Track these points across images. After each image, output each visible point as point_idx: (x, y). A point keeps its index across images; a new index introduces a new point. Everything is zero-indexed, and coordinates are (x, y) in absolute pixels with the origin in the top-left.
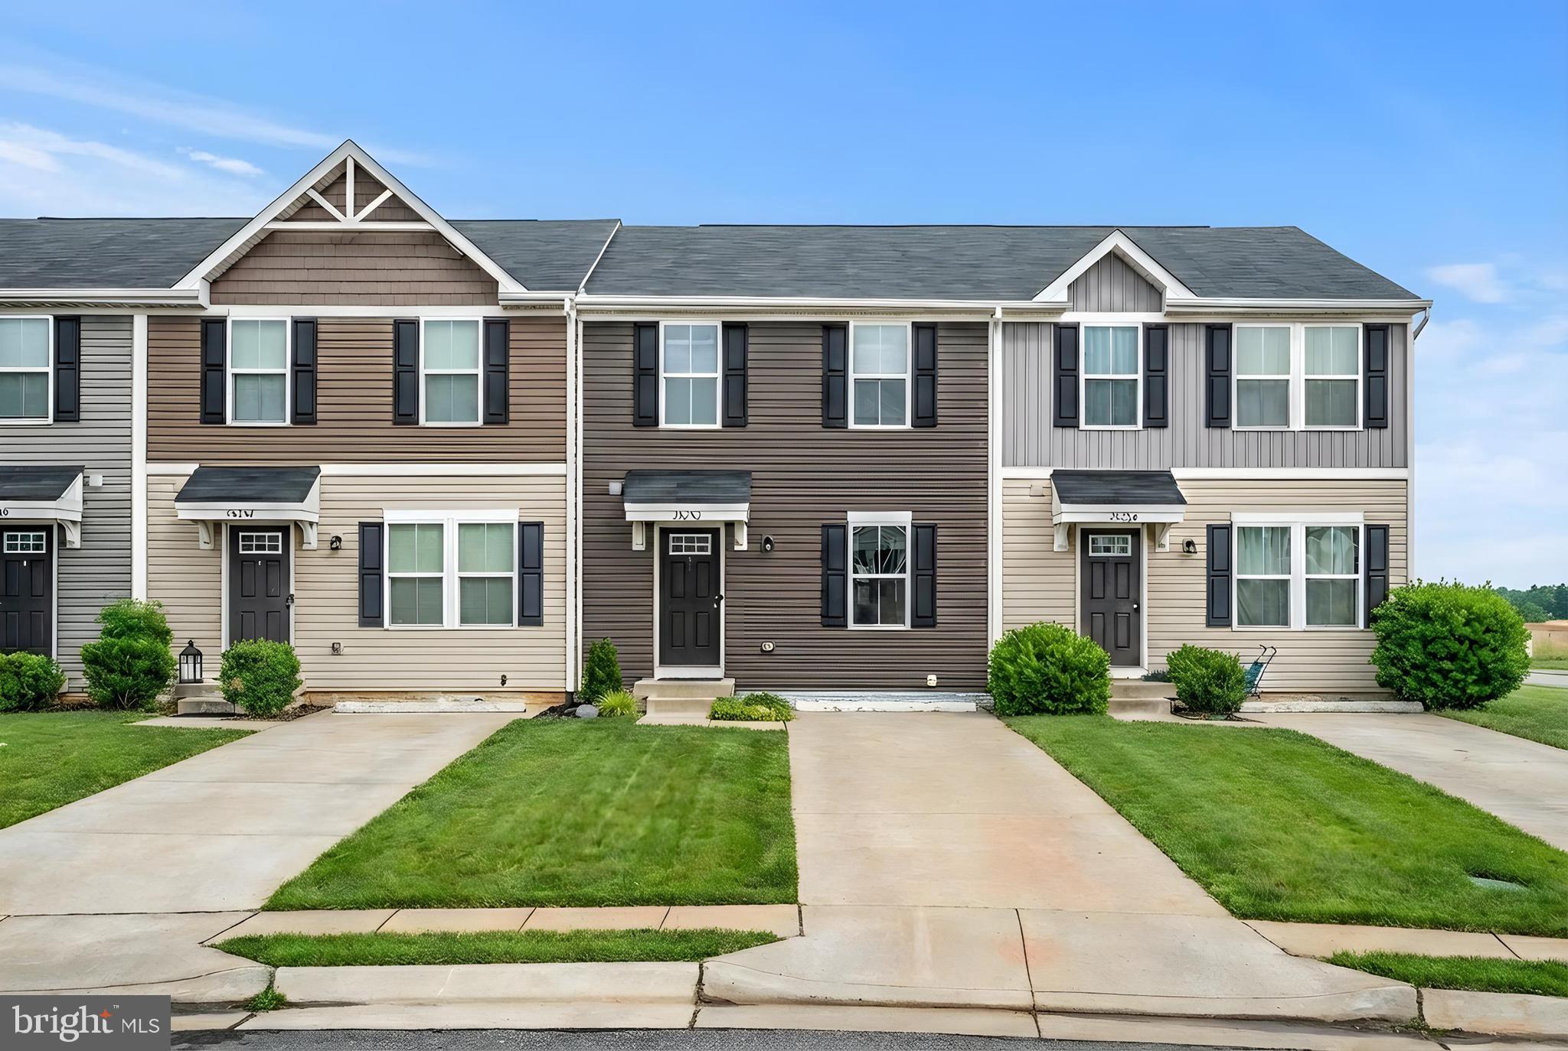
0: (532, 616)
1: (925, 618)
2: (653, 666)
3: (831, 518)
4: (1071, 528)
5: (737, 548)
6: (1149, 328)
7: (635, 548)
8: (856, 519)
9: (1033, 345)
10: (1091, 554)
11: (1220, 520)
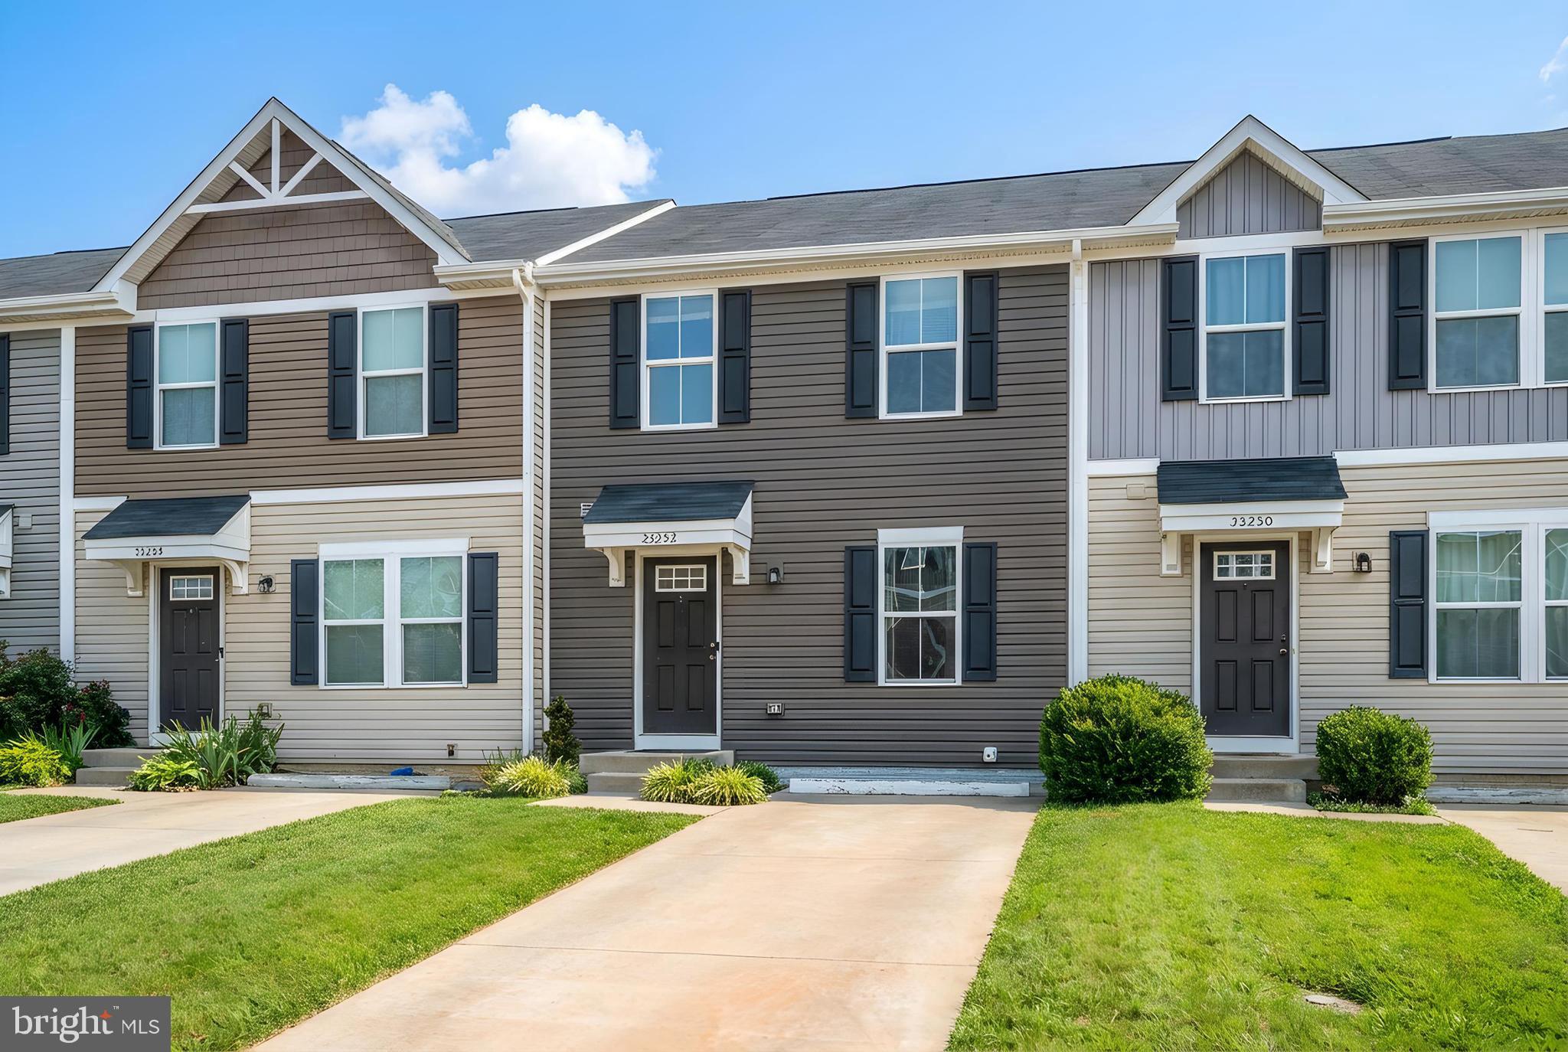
0: (484, 670)
1: (982, 667)
2: (633, 733)
3: (858, 539)
4: (1186, 540)
5: (735, 582)
6: (1300, 254)
7: (612, 584)
8: (889, 538)
9: (1132, 293)
10: (1216, 578)
11: (1407, 523)
